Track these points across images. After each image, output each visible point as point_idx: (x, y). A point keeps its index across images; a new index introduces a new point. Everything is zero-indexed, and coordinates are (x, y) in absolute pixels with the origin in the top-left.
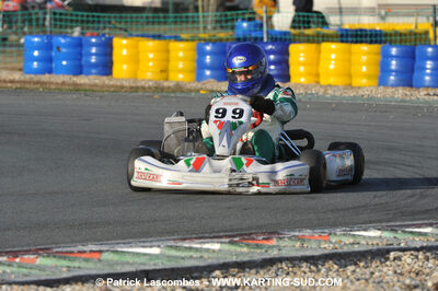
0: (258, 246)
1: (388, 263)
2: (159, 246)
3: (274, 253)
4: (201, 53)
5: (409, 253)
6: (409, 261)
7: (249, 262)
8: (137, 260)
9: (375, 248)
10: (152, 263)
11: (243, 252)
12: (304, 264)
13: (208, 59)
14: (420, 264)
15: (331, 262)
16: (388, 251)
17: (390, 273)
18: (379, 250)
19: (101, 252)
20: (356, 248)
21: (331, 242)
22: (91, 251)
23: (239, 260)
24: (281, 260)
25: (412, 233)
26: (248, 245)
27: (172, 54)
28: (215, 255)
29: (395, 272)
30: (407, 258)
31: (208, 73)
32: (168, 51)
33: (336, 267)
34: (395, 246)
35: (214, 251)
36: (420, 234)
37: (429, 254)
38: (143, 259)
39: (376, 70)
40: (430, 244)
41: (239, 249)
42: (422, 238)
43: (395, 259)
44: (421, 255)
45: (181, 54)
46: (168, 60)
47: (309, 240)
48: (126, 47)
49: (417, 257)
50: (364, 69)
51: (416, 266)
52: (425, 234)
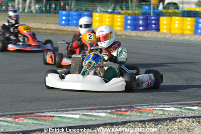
0: (121, 115)
1: (176, 124)
2: (79, 114)
3: (127, 119)
4: (126, 19)
5: (186, 119)
6: (185, 123)
7: (116, 123)
8: (68, 121)
9: (171, 117)
10: (74, 122)
11: (114, 118)
12: (140, 124)
13: (129, 22)
14: (190, 124)
15: (151, 123)
16: (177, 118)
17: (176, 128)
18: (173, 118)
19: (53, 116)
20: (163, 117)
21: (153, 114)
22: (49, 116)
23: (111, 122)
24: (130, 122)
25: (188, 109)
26: (117, 114)
27: (115, 20)
28: (102, 119)
29: (178, 128)
30: (185, 121)
31: (129, 27)
32: (113, 18)
33: (153, 125)
34: (180, 116)
35: (102, 117)
36: (192, 110)
37: (194, 120)
38: (71, 121)
39: (193, 28)
40: (195, 115)
41: (113, 116)
42: (192, 112)
43: (179, 122)
44: (191, 120)
45: (119, 20)
46: (113, 22)
47: (144, 112)
48: (97, 16)
49: (189, 121)
50: (189, 27)
51: (188, 125)
52: (194, 110)
